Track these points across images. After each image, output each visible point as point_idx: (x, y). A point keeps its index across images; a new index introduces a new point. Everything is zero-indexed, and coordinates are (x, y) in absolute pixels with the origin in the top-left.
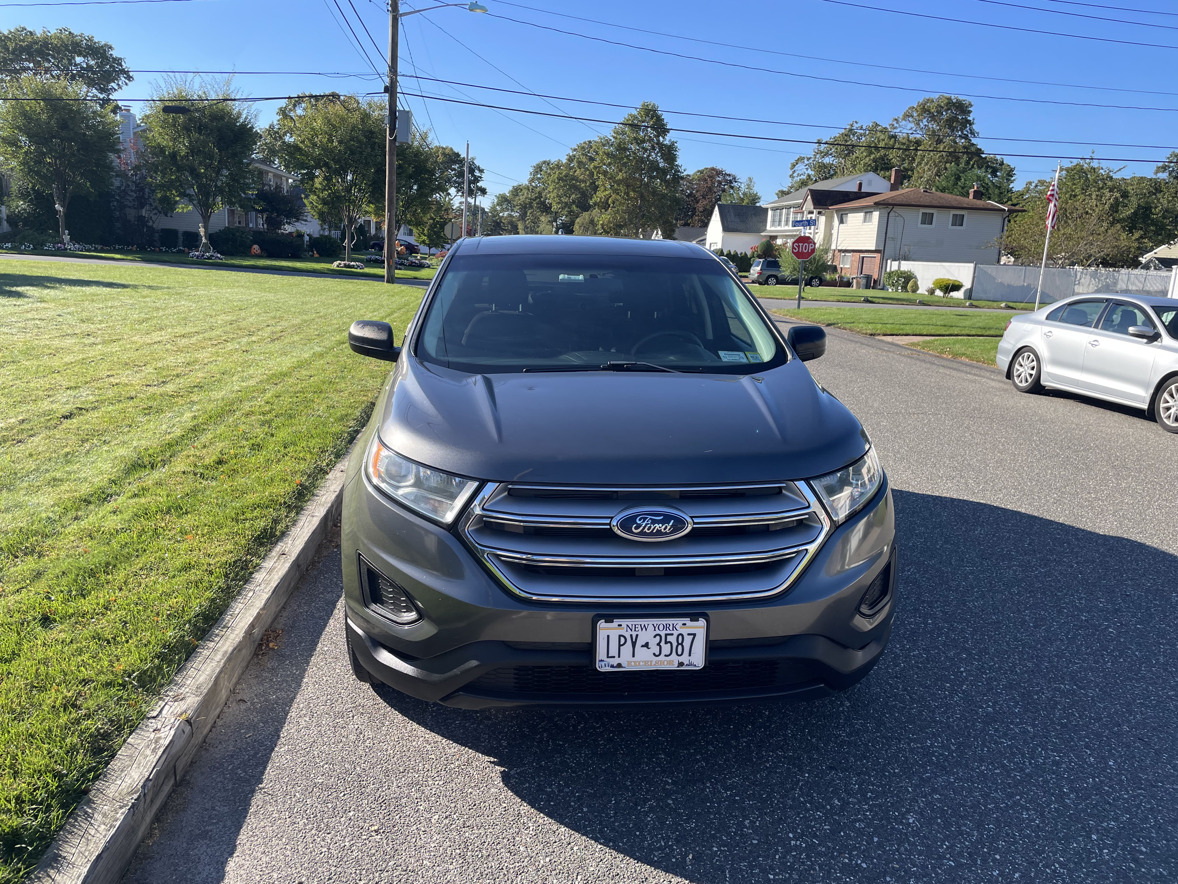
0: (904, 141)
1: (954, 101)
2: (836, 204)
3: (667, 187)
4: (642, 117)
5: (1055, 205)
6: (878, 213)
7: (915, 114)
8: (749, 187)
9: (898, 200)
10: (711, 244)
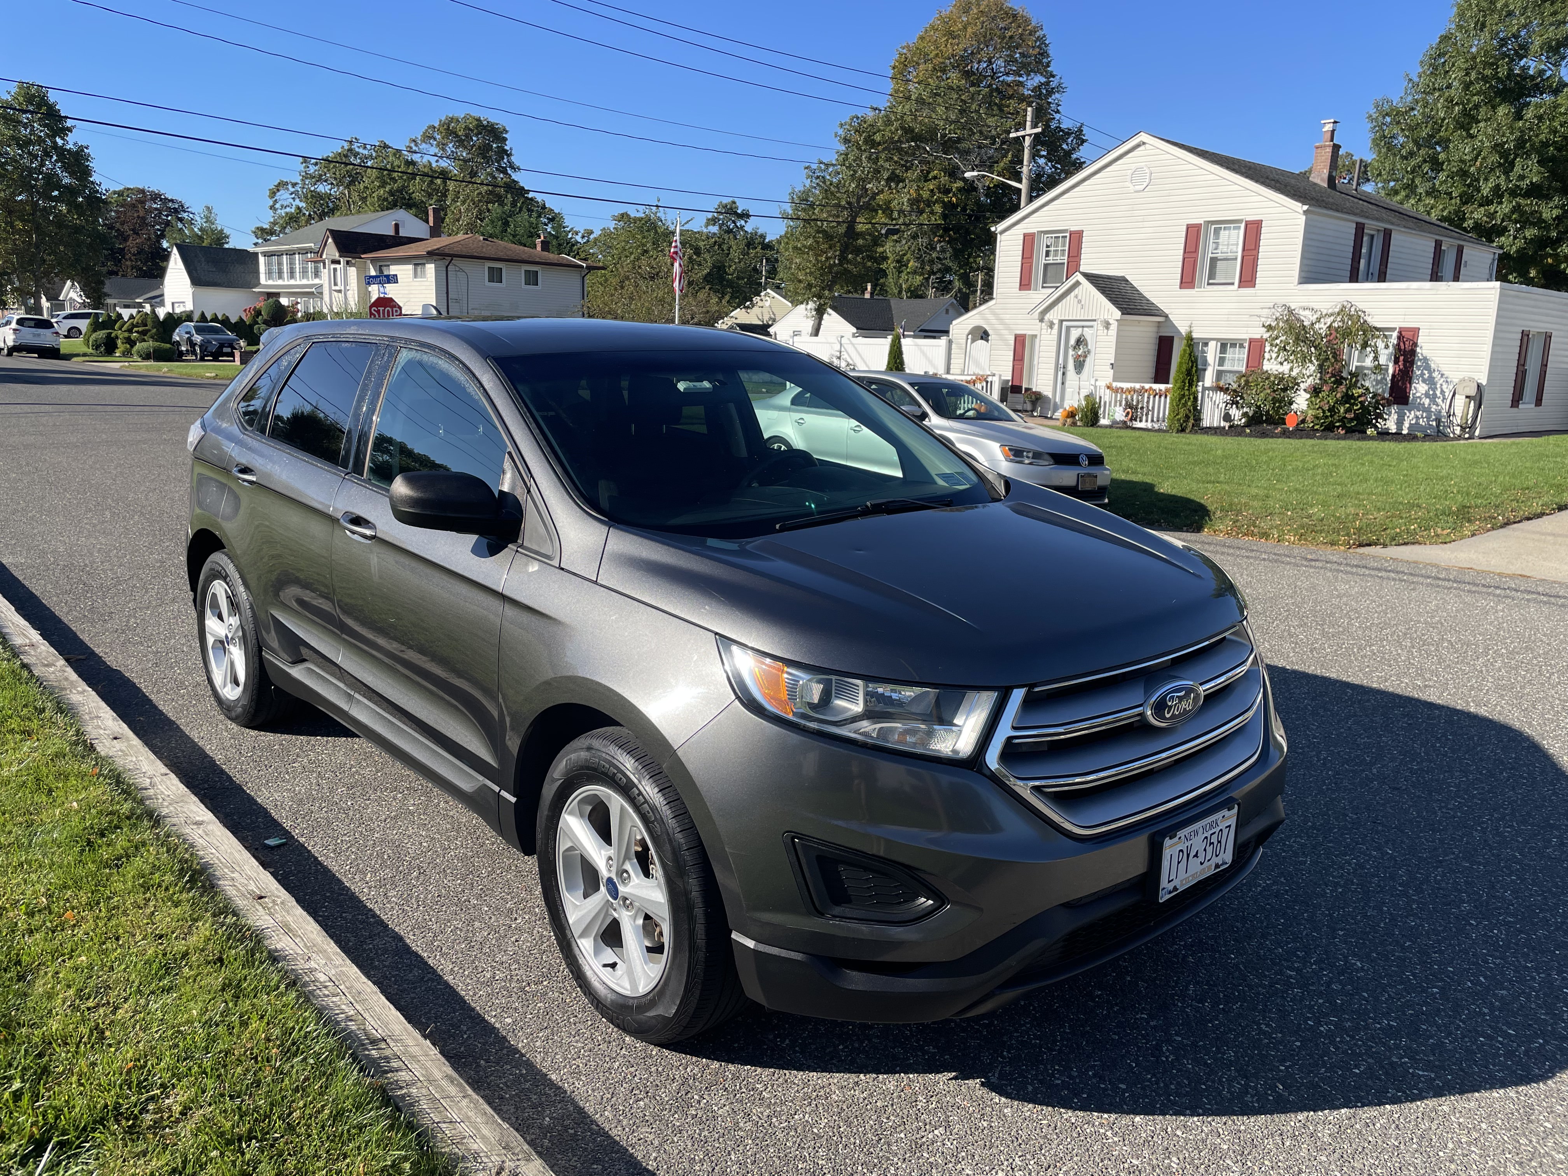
0: (426, 170)
1: (485, 123)
2: (371, 252)
3: (79, 216)
4: (20, 104)
5: (680, 265)
6: (433, 266)
7: (438, 137)
8: (208, 220)
9: (456, 250)
10: (173, 304)
